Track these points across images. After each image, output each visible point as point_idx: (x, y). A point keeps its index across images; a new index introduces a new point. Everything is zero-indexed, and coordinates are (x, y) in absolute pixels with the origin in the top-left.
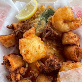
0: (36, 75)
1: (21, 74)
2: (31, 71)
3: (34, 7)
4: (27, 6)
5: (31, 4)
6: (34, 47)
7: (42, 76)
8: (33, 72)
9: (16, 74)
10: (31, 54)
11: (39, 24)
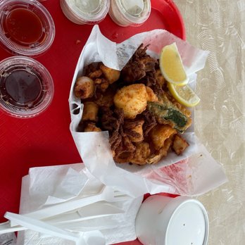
0: (99, 103)
1: (100, 84)
2: (102, 96)
3: (188, 100)
4: (189, 90)
5: (193, 96)
6: (137, 103)
7: (97, 109)
8: (101, 99)
9: (100, 77)
10: (128, 101)
11: (161, 107)
